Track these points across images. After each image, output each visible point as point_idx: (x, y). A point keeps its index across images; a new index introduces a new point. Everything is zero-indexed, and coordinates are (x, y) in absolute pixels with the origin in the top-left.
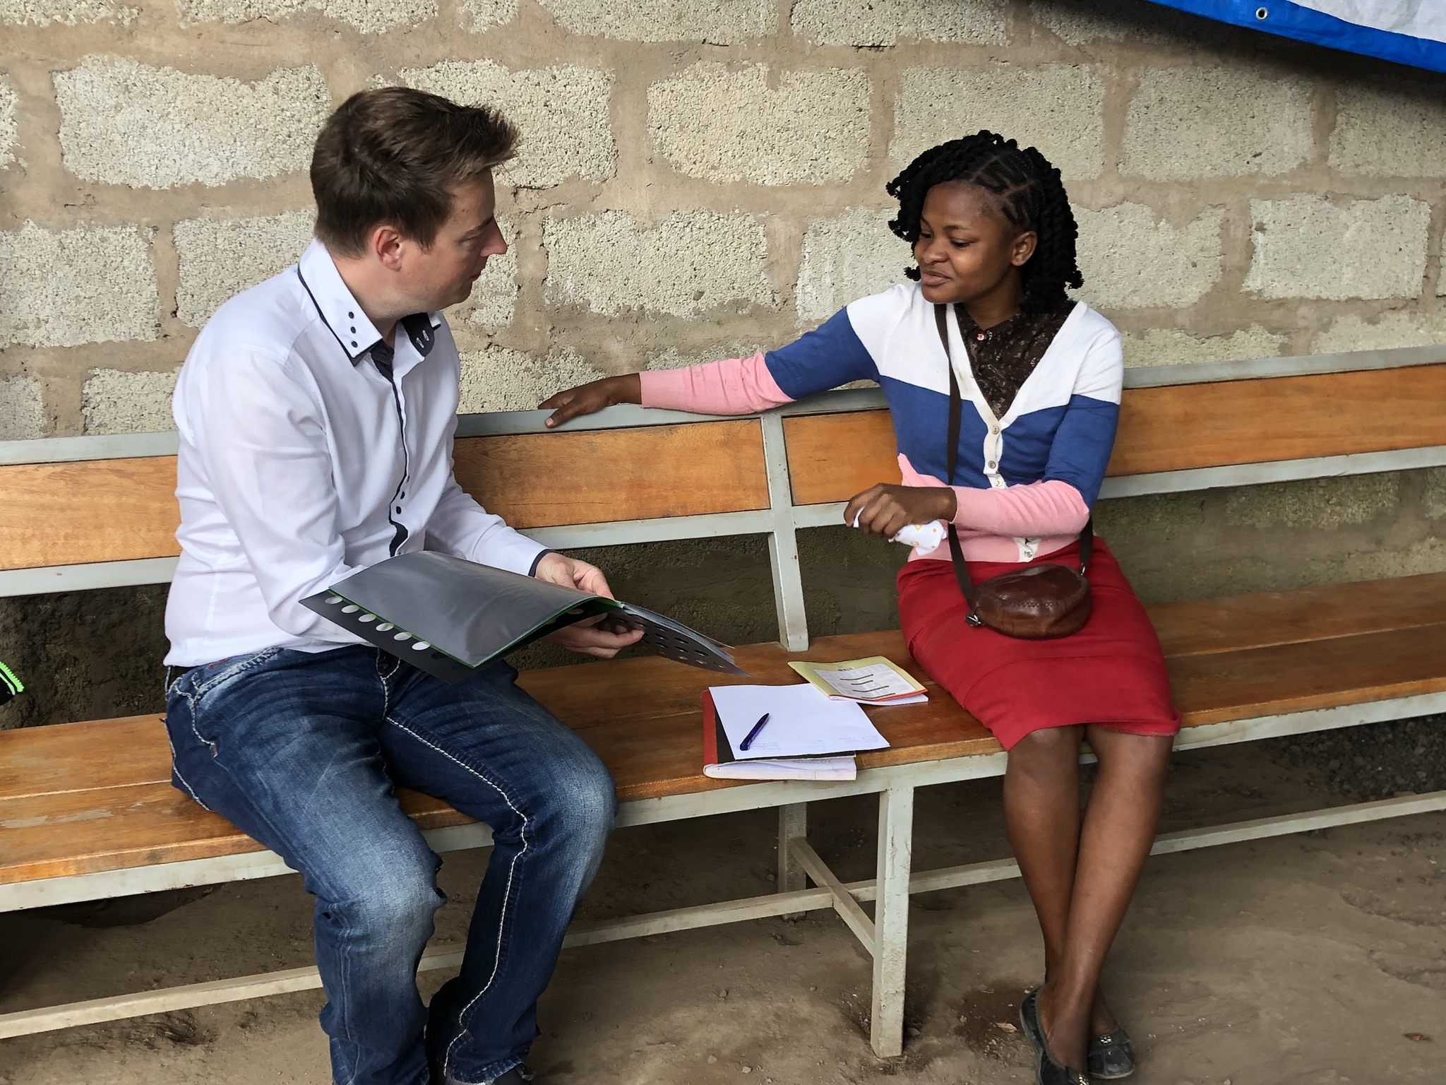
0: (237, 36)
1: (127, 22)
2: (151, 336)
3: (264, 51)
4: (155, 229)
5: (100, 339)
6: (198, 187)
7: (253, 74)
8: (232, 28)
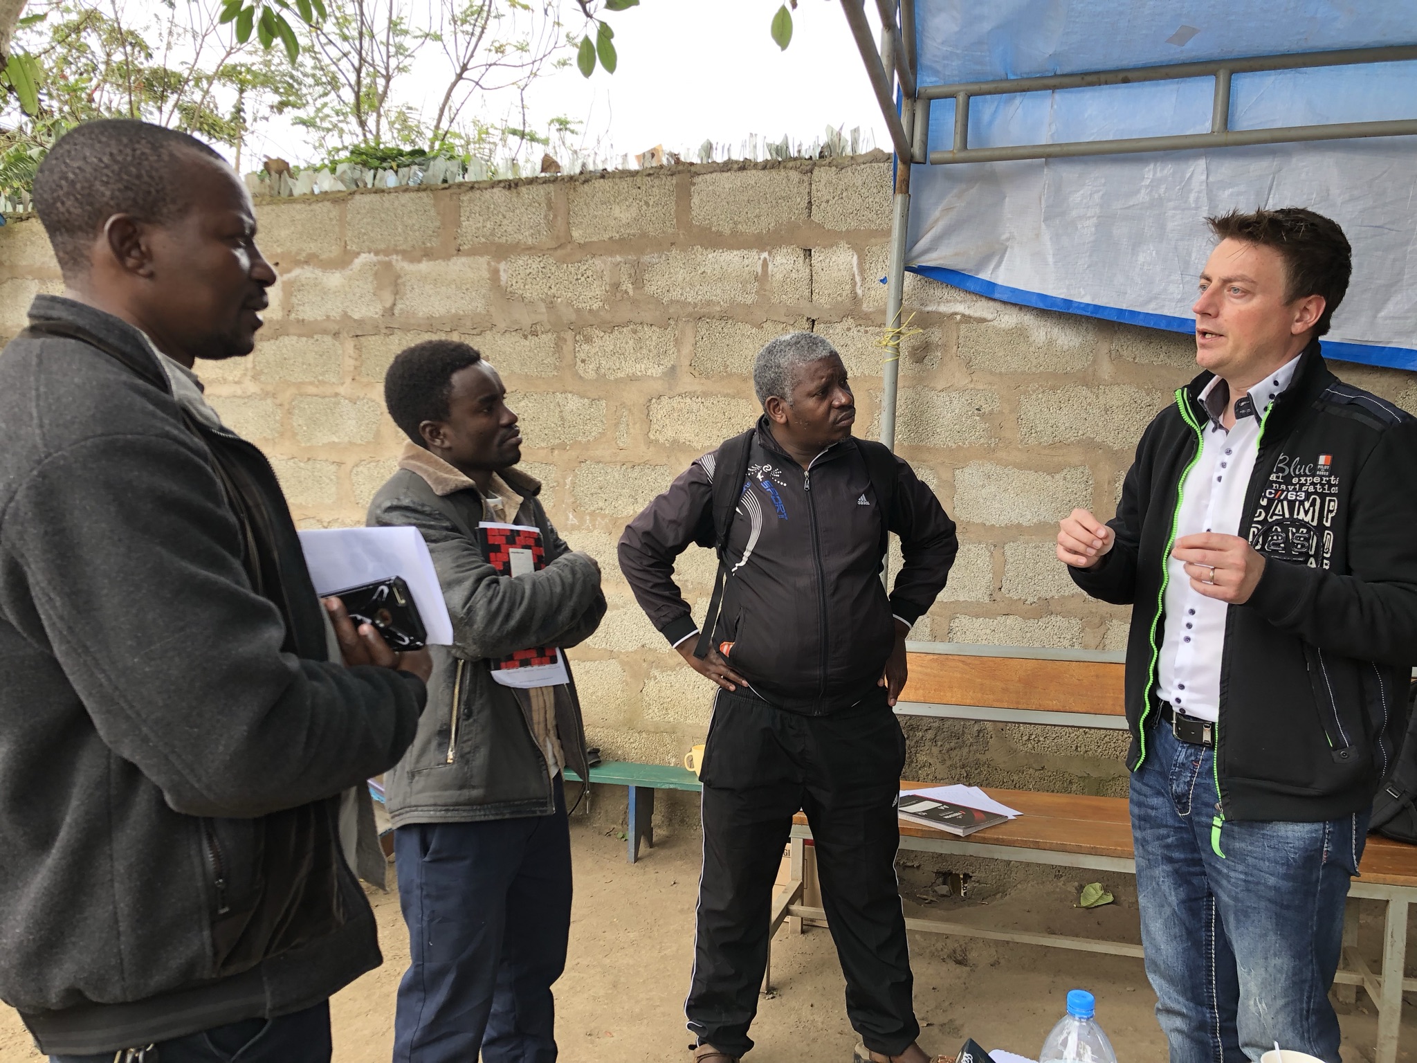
0: (1047, 452)
1: (993, 445)
2: (987, 599)
3: (1060, 458)
4: (995, 546)
5: (962, 599)
6: (1019, 526)
7: (1053, 470)
8: (1045, 448)
